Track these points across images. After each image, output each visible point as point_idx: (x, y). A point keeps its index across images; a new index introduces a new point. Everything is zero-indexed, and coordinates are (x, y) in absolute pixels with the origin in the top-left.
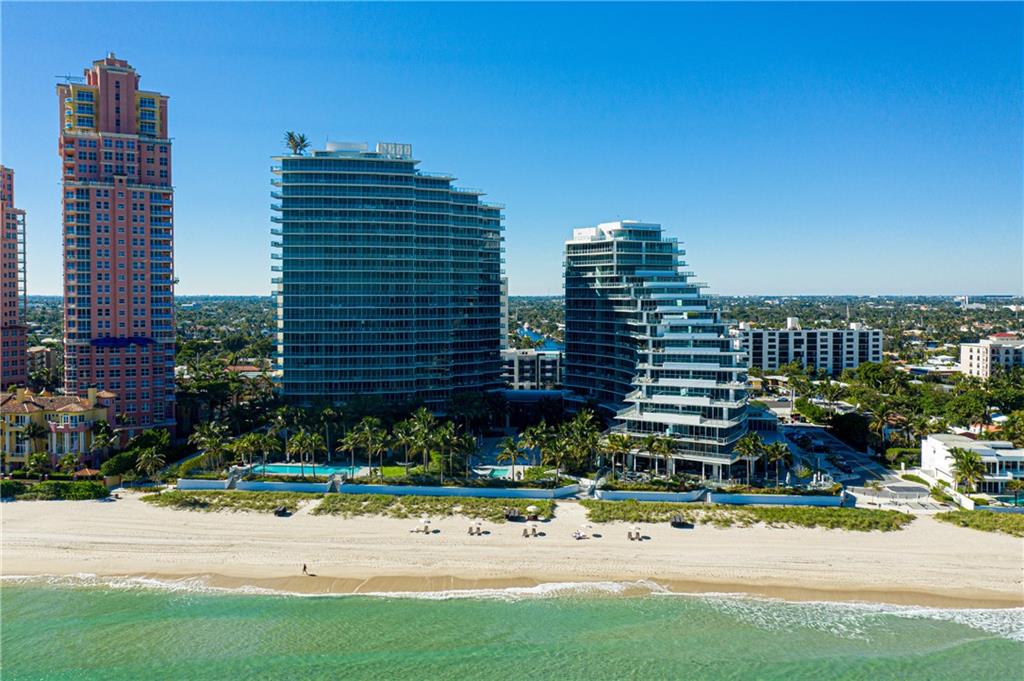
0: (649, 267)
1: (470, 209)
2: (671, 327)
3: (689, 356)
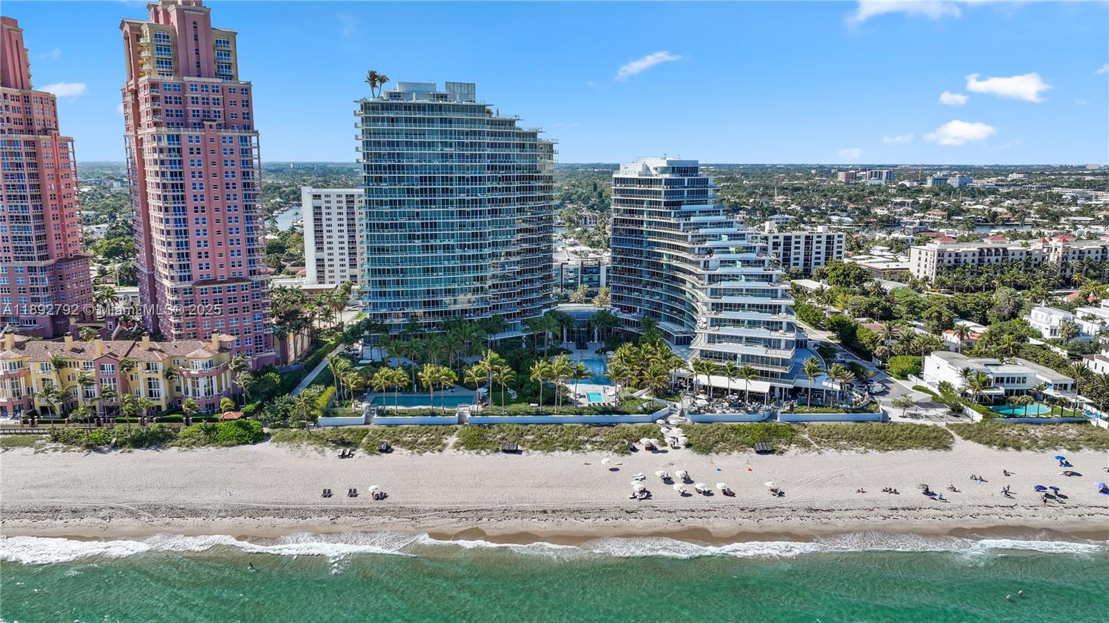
0: (689, 202)
1: (532, 146)
2: (721, 261)
3: (741, 290)
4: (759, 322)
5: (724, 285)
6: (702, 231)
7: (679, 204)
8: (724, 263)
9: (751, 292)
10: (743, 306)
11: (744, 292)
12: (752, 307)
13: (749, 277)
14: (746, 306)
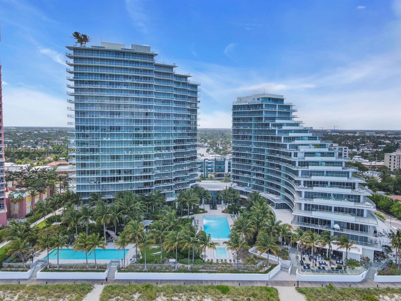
0: (280, 118)
1: (184, 84)
2: (305, 153)
3: (323, 172)
4: (342, 195)
5: (311, 168)
6: (291, 135)
7: (274, 119)
8: (307, 154)
9: (329, 173)
10: (327, 183)
12: (333, 184)
14: (329, 183)
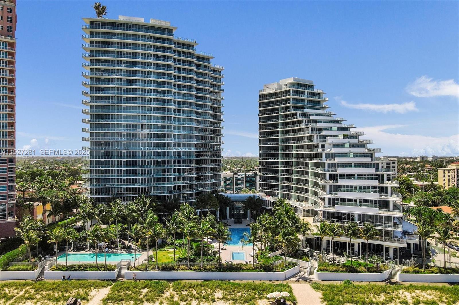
3: (351, 164)
5: (338, 160)
6: (318, 125)
7: (302, 108)
8: (335, 145)
9: (357, 165)
11: (353, 165)
12: (361, 176)
13: (356, 155)
